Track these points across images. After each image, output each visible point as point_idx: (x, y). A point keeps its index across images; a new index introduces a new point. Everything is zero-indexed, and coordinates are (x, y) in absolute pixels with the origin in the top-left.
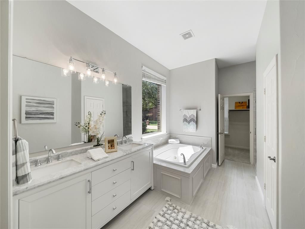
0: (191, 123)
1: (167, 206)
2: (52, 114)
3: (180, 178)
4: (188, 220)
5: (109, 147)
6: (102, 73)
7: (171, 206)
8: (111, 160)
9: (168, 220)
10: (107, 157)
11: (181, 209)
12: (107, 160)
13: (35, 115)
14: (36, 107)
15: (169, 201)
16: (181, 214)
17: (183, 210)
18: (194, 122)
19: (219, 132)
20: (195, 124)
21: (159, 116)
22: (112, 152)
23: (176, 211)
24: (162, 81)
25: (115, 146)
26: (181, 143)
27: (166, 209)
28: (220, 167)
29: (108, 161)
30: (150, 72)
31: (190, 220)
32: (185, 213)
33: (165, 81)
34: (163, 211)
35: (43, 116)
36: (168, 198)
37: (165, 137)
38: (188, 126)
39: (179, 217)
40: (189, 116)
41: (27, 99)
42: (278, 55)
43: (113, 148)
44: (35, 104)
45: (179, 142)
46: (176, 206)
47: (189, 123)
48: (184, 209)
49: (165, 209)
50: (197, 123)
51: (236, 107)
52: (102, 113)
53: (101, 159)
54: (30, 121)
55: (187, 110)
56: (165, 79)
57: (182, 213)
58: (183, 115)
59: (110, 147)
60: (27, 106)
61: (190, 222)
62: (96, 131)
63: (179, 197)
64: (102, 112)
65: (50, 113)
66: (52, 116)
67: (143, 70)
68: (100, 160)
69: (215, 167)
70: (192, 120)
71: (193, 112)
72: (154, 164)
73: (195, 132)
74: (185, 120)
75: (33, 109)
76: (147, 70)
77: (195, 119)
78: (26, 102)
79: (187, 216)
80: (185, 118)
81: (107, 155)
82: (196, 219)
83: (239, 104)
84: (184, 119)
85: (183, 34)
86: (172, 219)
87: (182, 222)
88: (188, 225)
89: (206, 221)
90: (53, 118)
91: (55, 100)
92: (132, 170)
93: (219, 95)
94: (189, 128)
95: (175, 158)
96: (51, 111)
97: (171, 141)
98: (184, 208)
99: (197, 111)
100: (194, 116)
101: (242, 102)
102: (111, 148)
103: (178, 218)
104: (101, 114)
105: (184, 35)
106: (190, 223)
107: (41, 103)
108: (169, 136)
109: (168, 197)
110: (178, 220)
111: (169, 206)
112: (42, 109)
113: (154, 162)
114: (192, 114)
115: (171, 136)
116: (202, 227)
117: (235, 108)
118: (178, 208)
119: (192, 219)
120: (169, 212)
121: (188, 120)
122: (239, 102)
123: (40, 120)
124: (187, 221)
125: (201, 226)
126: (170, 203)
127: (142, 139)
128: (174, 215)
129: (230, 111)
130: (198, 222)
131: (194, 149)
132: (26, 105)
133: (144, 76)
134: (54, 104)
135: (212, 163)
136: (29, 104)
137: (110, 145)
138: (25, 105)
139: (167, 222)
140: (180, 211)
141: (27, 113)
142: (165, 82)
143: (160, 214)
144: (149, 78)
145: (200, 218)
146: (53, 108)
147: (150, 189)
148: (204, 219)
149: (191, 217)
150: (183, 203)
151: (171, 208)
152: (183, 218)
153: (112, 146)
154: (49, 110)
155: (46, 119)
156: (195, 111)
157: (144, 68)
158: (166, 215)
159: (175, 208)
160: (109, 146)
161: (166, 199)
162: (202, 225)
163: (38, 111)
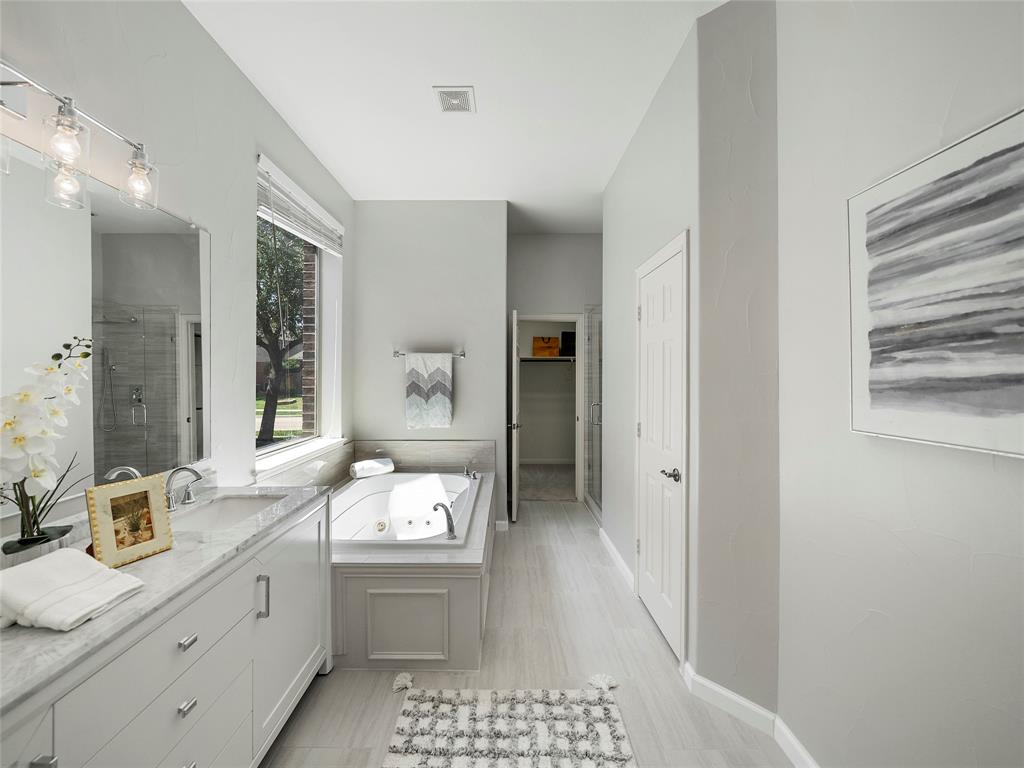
0: (433, 398)
1: (409, 706)
3: (445, 591)
4: (492, 717)
5: (120, 537)
6: (58, 123)
7: (420, 699)
9: (429, 753)
10: (134, 592)
11: (459, 694)
12: (143, 603)
15: (410, 684)
16: (464, 712)
17: (467, 694)
18: (444, 394)
19: (514, 421)
20: (448, 400)
21: (311, 373)
22: (141, 558)
23: (445, 708)
24: (328, 235)
25: (156, 525)
26: (399, 469)
27: (409, 720)
28: (516, 527)
30: (287, 189)
31: (498, 716)
32: (474, 702)
33: (340, 238)
34: (401, 732)
36: (404, 679)
37: (337, 458)
38: (425, 407)
39: (464, 724)
40: (426, 376)
42: (691, 232)
43: (147, 534)
45: (393, 469)
46: (441, 692)
47: (427, 397)
48: (469, 690)
49: (404, 723)
50: (453, 396)
51: (535, 350)
52: (65, 353)
53: (102, 612)
55: (419, 356)
56: (341, 230)
57: (467, 707)
58: (407, 371)
59: (125, 534)
61: (500, 720)
62: (20, 455)
63: (442, 657)
64: (67, 346)
67: (260, 174)
68: (93, 615)
69: (504, 530)
70: (438, 388)
71: (441, 363)
72: (335, 567)
73: (448, 426)
74: (413, 388)
76: (278, 177)
77: (448, 385)
79: (483, 709)
80: (413, 382)
81: (127, 580)
82: (513, 702)
83: (543, 345)
84: (410, 386)
85: (445, 90)
86: (441, 743)
87: (477, 735)
88: (498, 735)
89: (538, 694)
92: (259, 615)
93: (515, 312)
94: (428, 414)
95: (381, 527)
97: (363, 469)
98: (466, 688)
99: (453, 359)
100: (444, 374)
101: (549, 339)
102: (129, 539)
103: (460, 728)
104: (58, 357)
105: (444, 93)
106: (501, 725)
108: (351, 450)
109: (404, 674)
110: (461, 735)
111: (415, 703)
113: (336, 558)
114: (438, 369)
115: (358, 449)
116: (537, 719)
117: (534, 355)
118: (448, 694)
119: (503, 709)
120: (424, 723)
121: (425, 387)
122: (543, 338)
124: (492, 722)
125: (532, 716)
126: (417, 692)
127: (254, 473)
128: (443, 725)
129: (523, 361)
130: (521, 709)
131: (444, 482)
133: (263, 198)
135: (497, 519)
137: (123, 523)
139: (429, 762)
140: (458, 702)
142: (338, 241)
143: (394, 750)
144: (284, 211)
145: (520, 694)
147: (318, 675)
148: (533, 691)
149: (496, 702)
150: (456, 674)
151: (427, 707)
152: (475, 719)
153: (135, 528)
156: (448, 357)
157: (265, 164)
158: (417, 741)
159: (437, 702)
160: (117, 532)
161: (395, 683)
162: (533, 712)
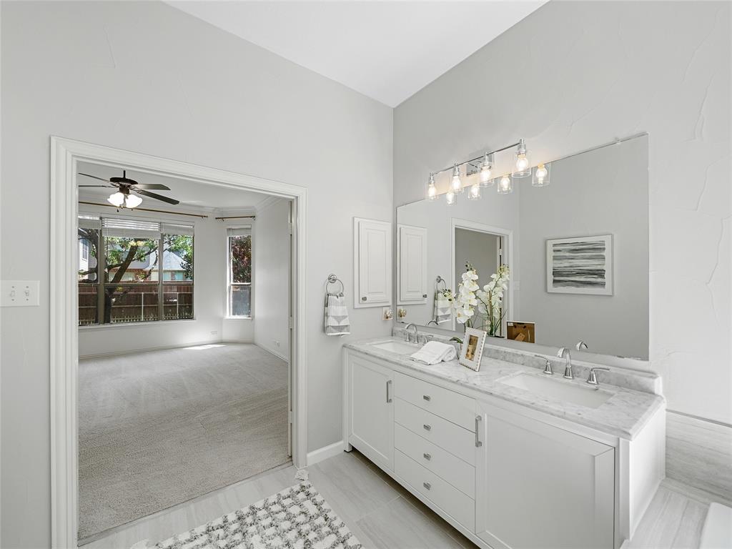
2: (600, 273)
8: (420, 371)
13: (568, 275)
14: (569, 259)
29: (415, 369)
35: (582, 279)
41: (554, 245)
44: (567, 254)
54: (561, 289)
60: (555, 258)
65: (597, 272)
66: (599, 280)
75: (566, 263)
78: (554, 251)
90: (603, 285)
91: (607, 240)
96: (599, 267)
107: (577, 250)
112: (580, 264)
123: (578, 286)
132: (554, 256)
134: (604, 249)
136: (558, 254)
138: (552, 258)
141: (555, 273)
146: (603, 258)
154: (593, 265)
155: (588, 286)
163: (572, 268)
